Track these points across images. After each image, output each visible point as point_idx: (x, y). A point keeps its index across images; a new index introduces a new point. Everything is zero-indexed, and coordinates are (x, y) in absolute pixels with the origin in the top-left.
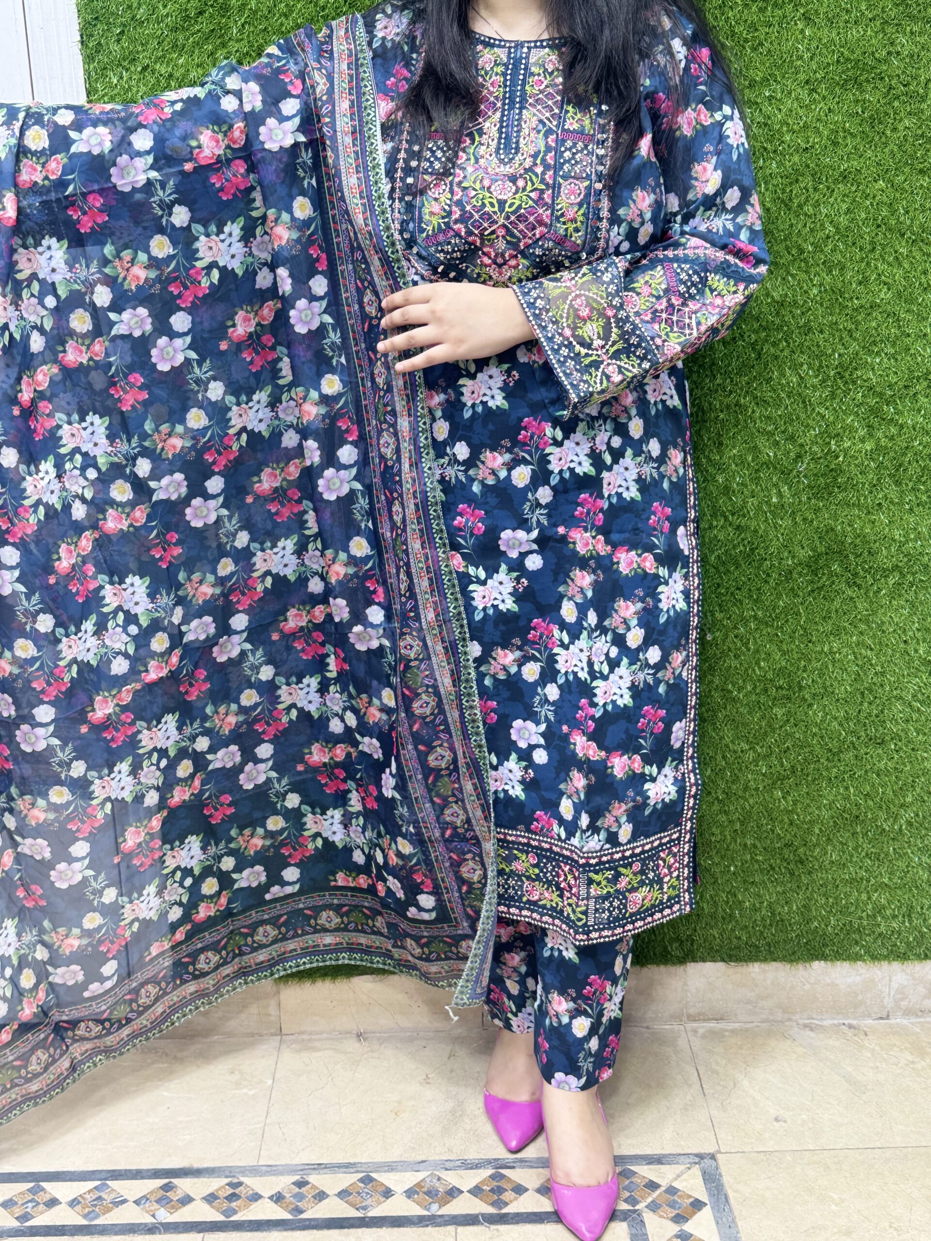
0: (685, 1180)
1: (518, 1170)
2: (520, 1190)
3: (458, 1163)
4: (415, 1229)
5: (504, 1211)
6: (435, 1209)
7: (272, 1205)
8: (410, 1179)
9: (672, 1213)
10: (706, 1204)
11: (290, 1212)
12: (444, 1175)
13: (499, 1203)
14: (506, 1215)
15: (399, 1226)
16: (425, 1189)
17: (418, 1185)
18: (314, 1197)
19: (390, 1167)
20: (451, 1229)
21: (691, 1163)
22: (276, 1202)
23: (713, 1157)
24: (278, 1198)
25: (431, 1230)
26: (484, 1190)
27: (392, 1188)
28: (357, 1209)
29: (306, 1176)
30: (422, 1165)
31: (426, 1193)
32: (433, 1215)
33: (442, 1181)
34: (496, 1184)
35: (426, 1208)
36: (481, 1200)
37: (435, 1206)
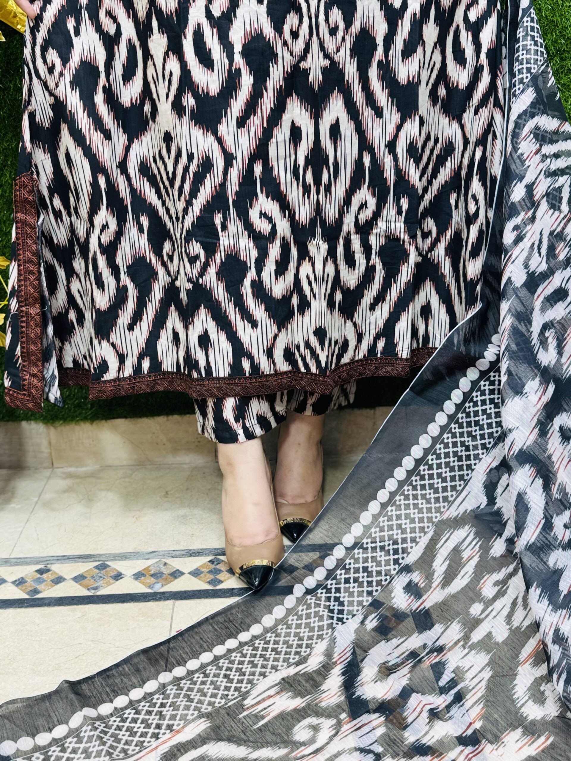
3: (183, 553)
4: (137, 604)
6: (159, 588)
7: (13, 587)
8: (140, 565)
11: (28, 593)
12: (169, 561)
13: (215, 582)
14: (220, 590)
15: (123, 602)
16: (152, 572)
17: (147, 569)
18: (52, 581)
19: (124, 557)
20: (170, 603)
22: (17, 585)
24: (20, 583)
25: (151, 604)
26: (202, 572)
27: (123, 572)
28: (88, 589)
29: (49, 566)
30: (152, 555)
31: (152, 575)
32: (155, 593)
33: (167, 566)
34: (213, 566)
35: (150, 587)
36: (199, 579)
37: (159, 585)
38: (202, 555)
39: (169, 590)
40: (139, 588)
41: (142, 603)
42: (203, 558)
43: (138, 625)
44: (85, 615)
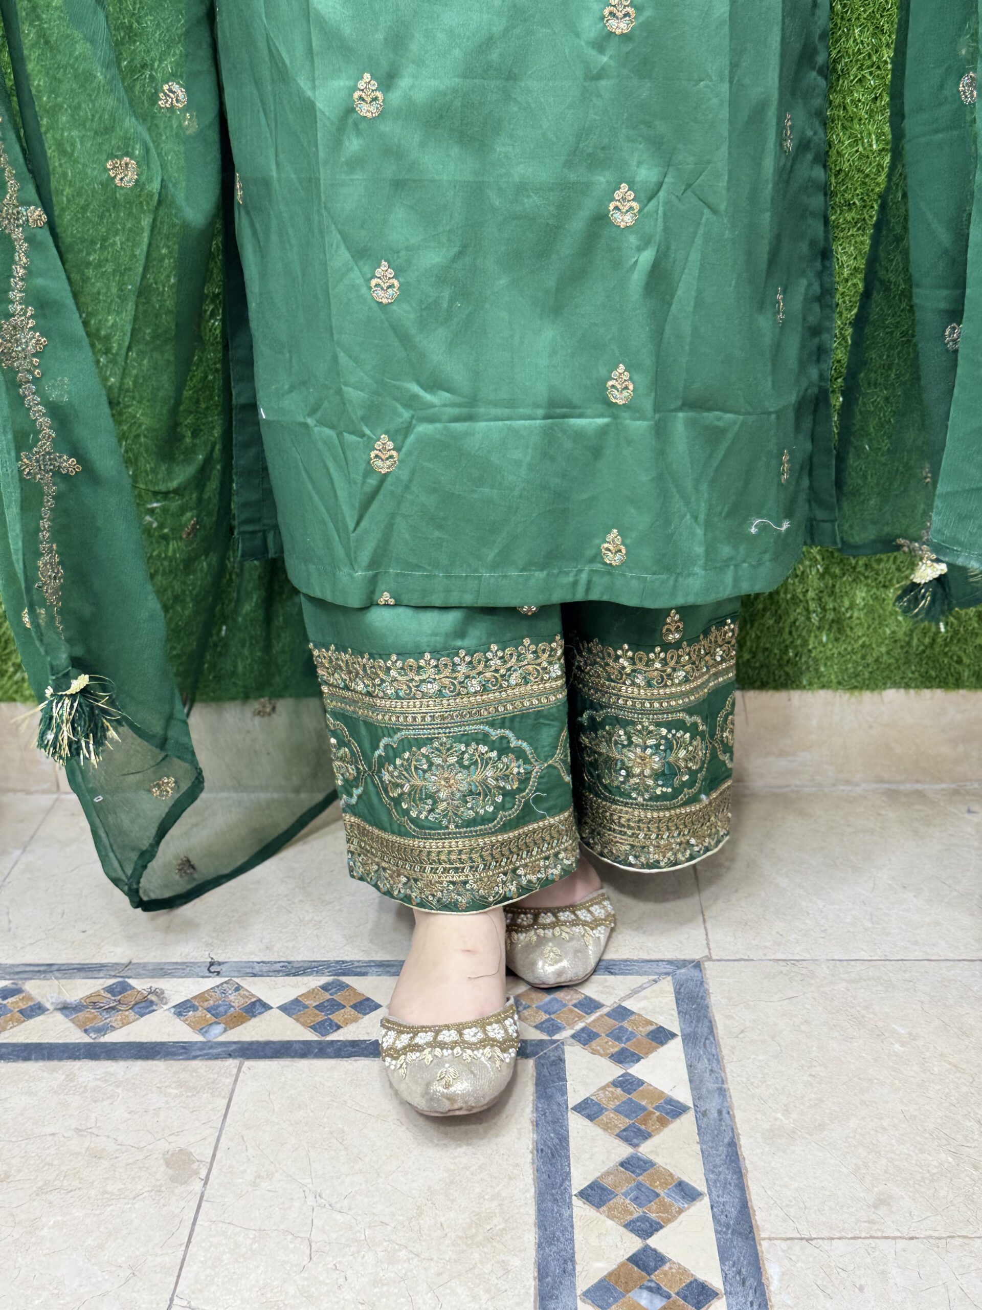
0: (646, 998)
1: (369, 978)
2: (365, 1007)
3: (276, 967)
4: (172, 1062)
5: (331, 1037)
6: (218, 1035)
8: (192, 988)
9: (615, 1047)
10: (673, 1035)
13: (325, 1027)
14: (332, 1042)
16: (210, 1004)
17: (201, 997)
18: (21, 1012)
19: (163, 970)
20: (232, 1063)
21: (659, 974)
23: (698, 965)
25: (197, 1064)
26: (306, 1007)
27: (157, 1001)
28: (86, 1031)
29: (20, 982)
30: (217, 969)
31: (209, 1010)
32: (209, 1042)
33: (241, 992)
34: (327, 996)
35: (202, 1031)
36: (297, 1020)
37: (219, 1028)
38: (311, 974)
39: (236, 1040)
40: (181, 1033)
41: (182, 1062)
42: (310, 978)
43: (167, 1103)
44: (72, 1080)
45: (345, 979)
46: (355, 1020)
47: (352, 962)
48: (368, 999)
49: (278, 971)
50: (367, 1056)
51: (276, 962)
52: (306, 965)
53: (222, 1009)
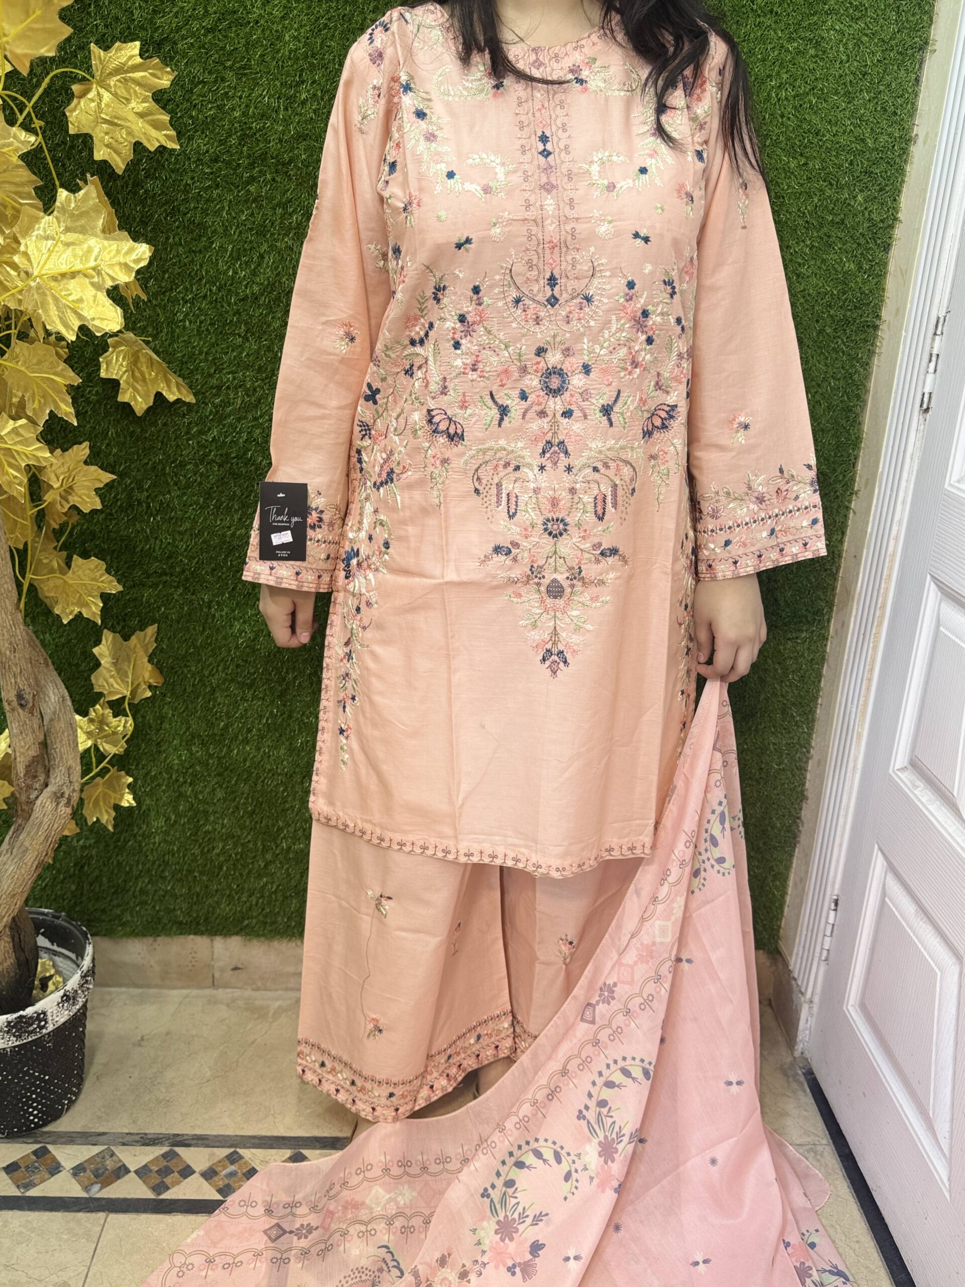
1: (192, 1149)
2: (187, 1172)
3: (137, 1138)
4: (66, 1214)
5: (163, 1197)
6: (98, 1192)
8: (84, 1153)
13: (160, 1188)
14: (163, 1201)
15: (51, 1210)
16: (94, 1167)
17: (89, 1161)
19: (70, 1138)
20: (102, 1215)
25: (80, 1215)
26: (151, 1171)
27: (63, 1163)
28: (18, 1187)
30: (101, 1138)
31: (93, 1172)
32: (90, 1198)
33: (114, 1158)
34: (165, 1164)
35: (86, 1189)
36: (144, 1182)
37: (97, 1187)
38: (157, 1144)
39: (106, 1197)
40: (75, 1190)
41: (72, 1214)
42: (157, 1148)
43: (60, 1245)
44: (6, 1227)
45: (177, 1149)
46: (178, 1183)
47: (183, 1135)
48: (189, 1166)
49: (137, 1142)
50: (181, 1212)
51: (138, 1134)
52: (156, 1136)
53: (100, 1172)
